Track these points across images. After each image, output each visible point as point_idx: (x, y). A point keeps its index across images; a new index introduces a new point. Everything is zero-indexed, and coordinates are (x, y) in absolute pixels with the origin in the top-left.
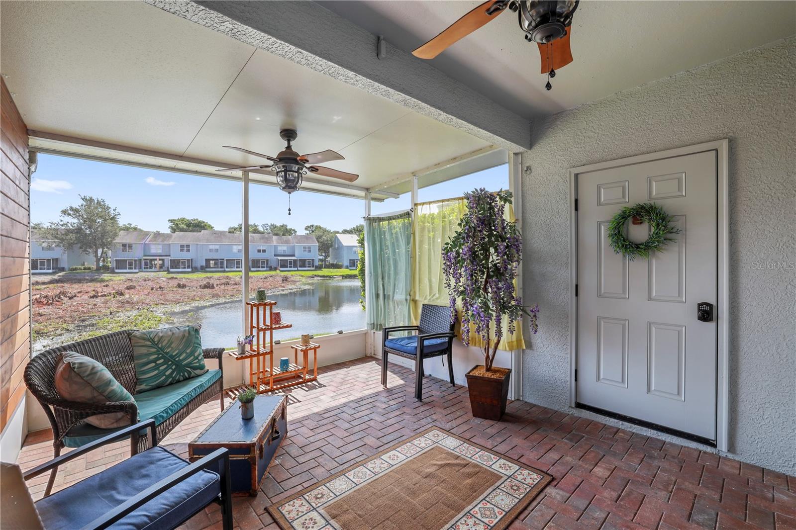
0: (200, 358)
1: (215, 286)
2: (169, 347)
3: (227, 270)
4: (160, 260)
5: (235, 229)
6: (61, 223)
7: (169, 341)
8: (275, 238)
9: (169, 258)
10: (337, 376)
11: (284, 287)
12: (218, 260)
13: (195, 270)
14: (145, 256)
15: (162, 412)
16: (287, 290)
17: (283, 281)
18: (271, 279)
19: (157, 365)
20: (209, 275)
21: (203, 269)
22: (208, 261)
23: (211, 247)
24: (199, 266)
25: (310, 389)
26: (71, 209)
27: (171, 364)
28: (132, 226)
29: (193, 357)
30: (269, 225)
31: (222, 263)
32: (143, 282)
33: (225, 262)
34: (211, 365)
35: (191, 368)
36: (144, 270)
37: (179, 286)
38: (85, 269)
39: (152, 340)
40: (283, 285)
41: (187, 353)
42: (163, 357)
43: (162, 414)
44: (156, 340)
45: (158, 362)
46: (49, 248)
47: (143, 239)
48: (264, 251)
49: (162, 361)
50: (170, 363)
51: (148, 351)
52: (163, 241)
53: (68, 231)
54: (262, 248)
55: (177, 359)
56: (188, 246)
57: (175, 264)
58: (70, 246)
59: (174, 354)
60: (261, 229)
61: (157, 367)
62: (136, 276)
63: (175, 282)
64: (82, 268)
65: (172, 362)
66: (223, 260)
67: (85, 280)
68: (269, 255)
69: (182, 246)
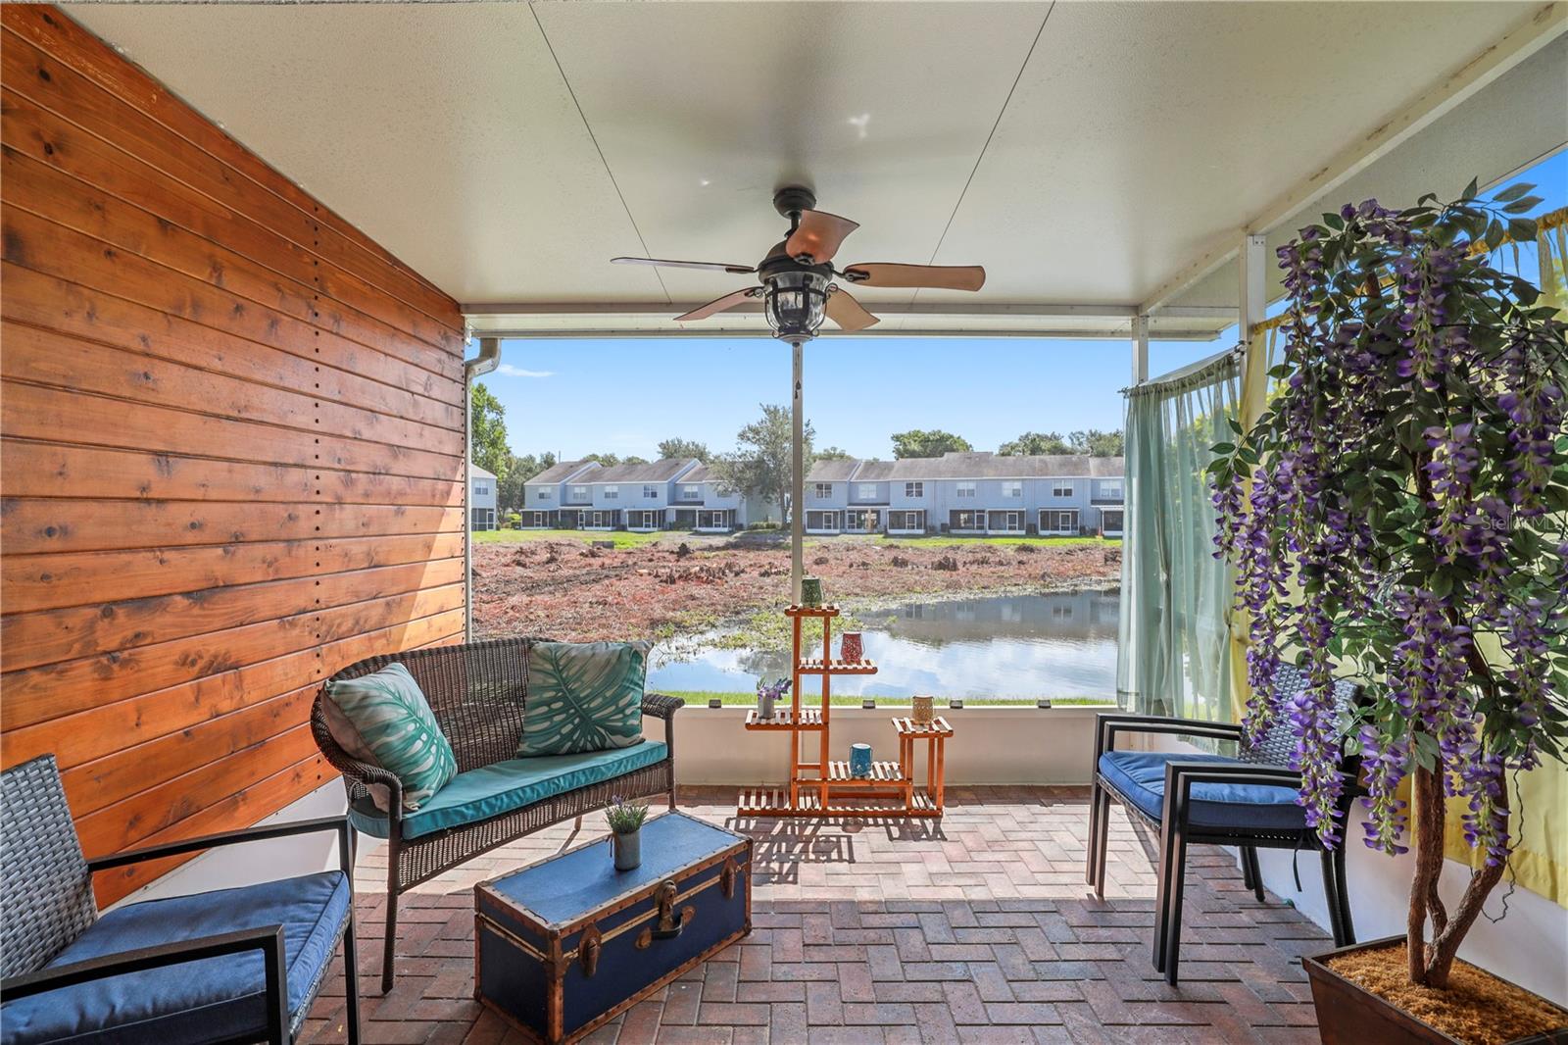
0: (628, 712)
1: (960, 565)
2: (578, 679)
3: (990, 532)
4: (873, 512)
5: (1012, 448)
6: (739, 453)
7: (581, 668)
8: (1093, 462)
9: (888, 509)
10: (999, 821)
11: (1104, 574)
12: (973, 511)
13: (931, 532)
14: (850, 504)
15: (466, 805)
16: (1109, 581)
17: (1106, 560)
18: (1081, 554)
19: (551, 710)
20: (955, 542)
21: (945, 531)
22: (954, 514)
23: (961, 486)
24: (938, 525)
25: (903, 837)
26: (750, 429)
27: (573, 714)
28: (838, 452)
29: (613, 708)
30: (1086, 432)
31: (981, 519)
32: (844, 553)
33: (987, 516)
34: (652, 730)
35: (606, 728)
36: (849, 531)
37: (896, 562)
38: (768, 527)
39: (554, 662)
40: (1101, 570)
41: (605, 698)
42: (564, 698)
43: (463, 809)
44: (562, 663)
45: (554, 706)
46: (724, 494)
47: (847, 474)
48: (1068, 493)
49: (559, 704)
50: (572, 711)
51: (545, 681)
52: (878, 476)
53: (747, 466)
54: (1063, 487)
55: (585, 706)
56: (919, 485)
57: (897, 519)
58: (748, 492)
59: (582, 695)
60: (1066, 443)
61: (548, 717)
62: (835, 540)
63: (890, 555)
64: (765, 524)
65: (577, 711)
66: (983, 511)
67: (766, 545)
68: (1080, 501)
69: (909, 485)
